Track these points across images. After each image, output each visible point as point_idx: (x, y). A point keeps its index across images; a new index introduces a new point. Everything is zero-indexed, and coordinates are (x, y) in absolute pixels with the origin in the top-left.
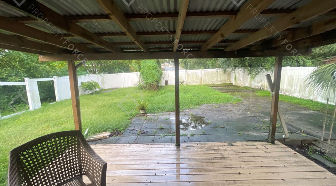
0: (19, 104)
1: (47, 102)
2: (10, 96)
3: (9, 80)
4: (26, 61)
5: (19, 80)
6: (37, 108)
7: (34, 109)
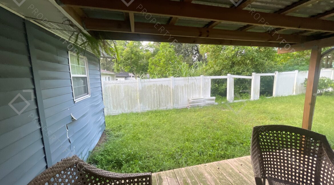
0: (244, 94)
1: (265, 95)
2: (240, 86)
3: (242, 75)
4: (256, 59)
5: (248, 75)
6: (256, 99)
7: (253, 100)
